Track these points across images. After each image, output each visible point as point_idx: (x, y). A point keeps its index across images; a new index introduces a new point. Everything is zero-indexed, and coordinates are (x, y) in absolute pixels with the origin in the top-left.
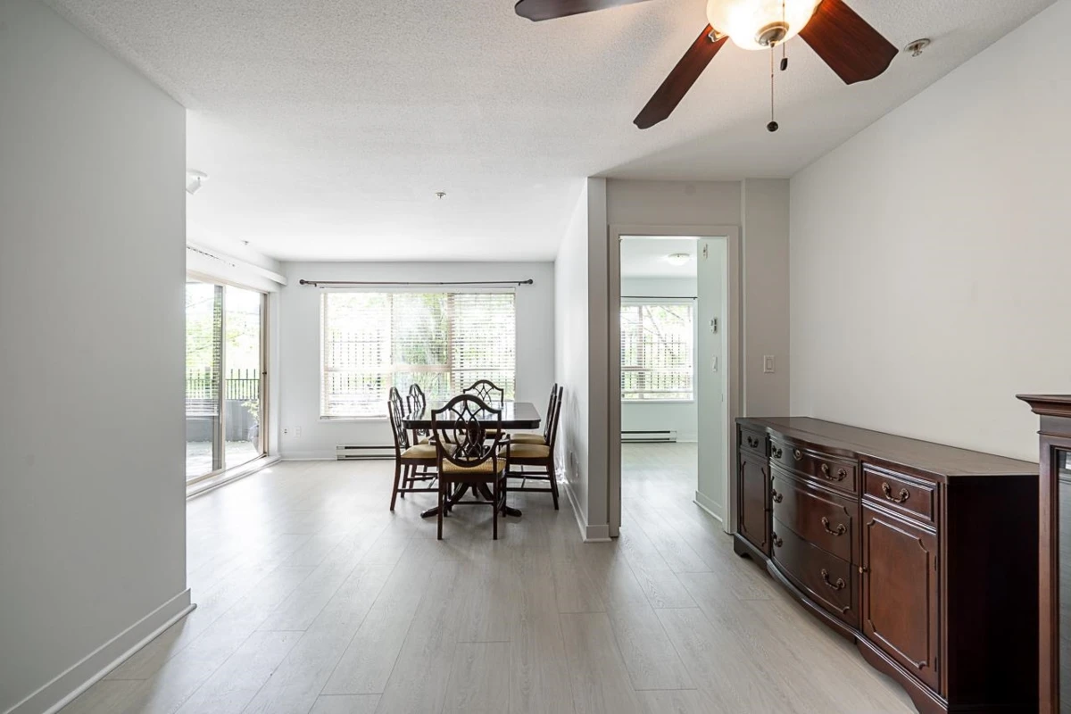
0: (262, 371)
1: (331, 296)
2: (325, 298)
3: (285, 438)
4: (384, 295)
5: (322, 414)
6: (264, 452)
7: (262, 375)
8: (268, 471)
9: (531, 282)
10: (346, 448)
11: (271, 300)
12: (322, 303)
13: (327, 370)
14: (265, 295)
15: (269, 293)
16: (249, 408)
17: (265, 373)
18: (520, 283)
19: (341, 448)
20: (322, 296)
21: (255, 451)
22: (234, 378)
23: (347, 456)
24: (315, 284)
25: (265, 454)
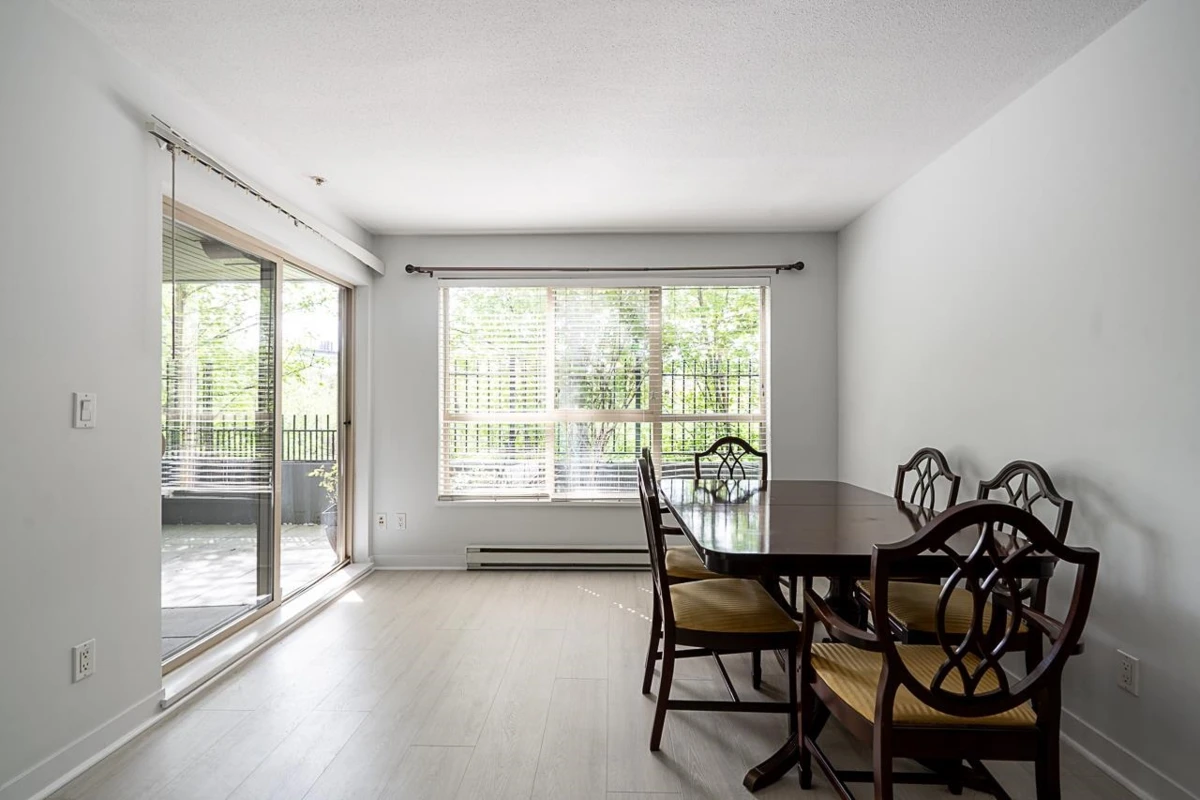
0: (343, 420)
1: (452, 291)
2: (446, 296)
3: (381, 532)
4: (543, 291)
5: (442, 491)
6: (347, 557)
7: (343, 426)
8: (354, 597)
9: (800, 266)
10: (483, 550)
11: (359, 300)
12: (441, 305)
13: (448, 417)
14: (348, 292)
15: (355, 287)
16: (320, 479)
17: (348, 423)
18: (778, 269)
19: (474, 551)
20: (441, 292)
21: (331, 550)
22: (298, 428)
23: (483, 565)
24: (431, 271)
25: (348, 560)
